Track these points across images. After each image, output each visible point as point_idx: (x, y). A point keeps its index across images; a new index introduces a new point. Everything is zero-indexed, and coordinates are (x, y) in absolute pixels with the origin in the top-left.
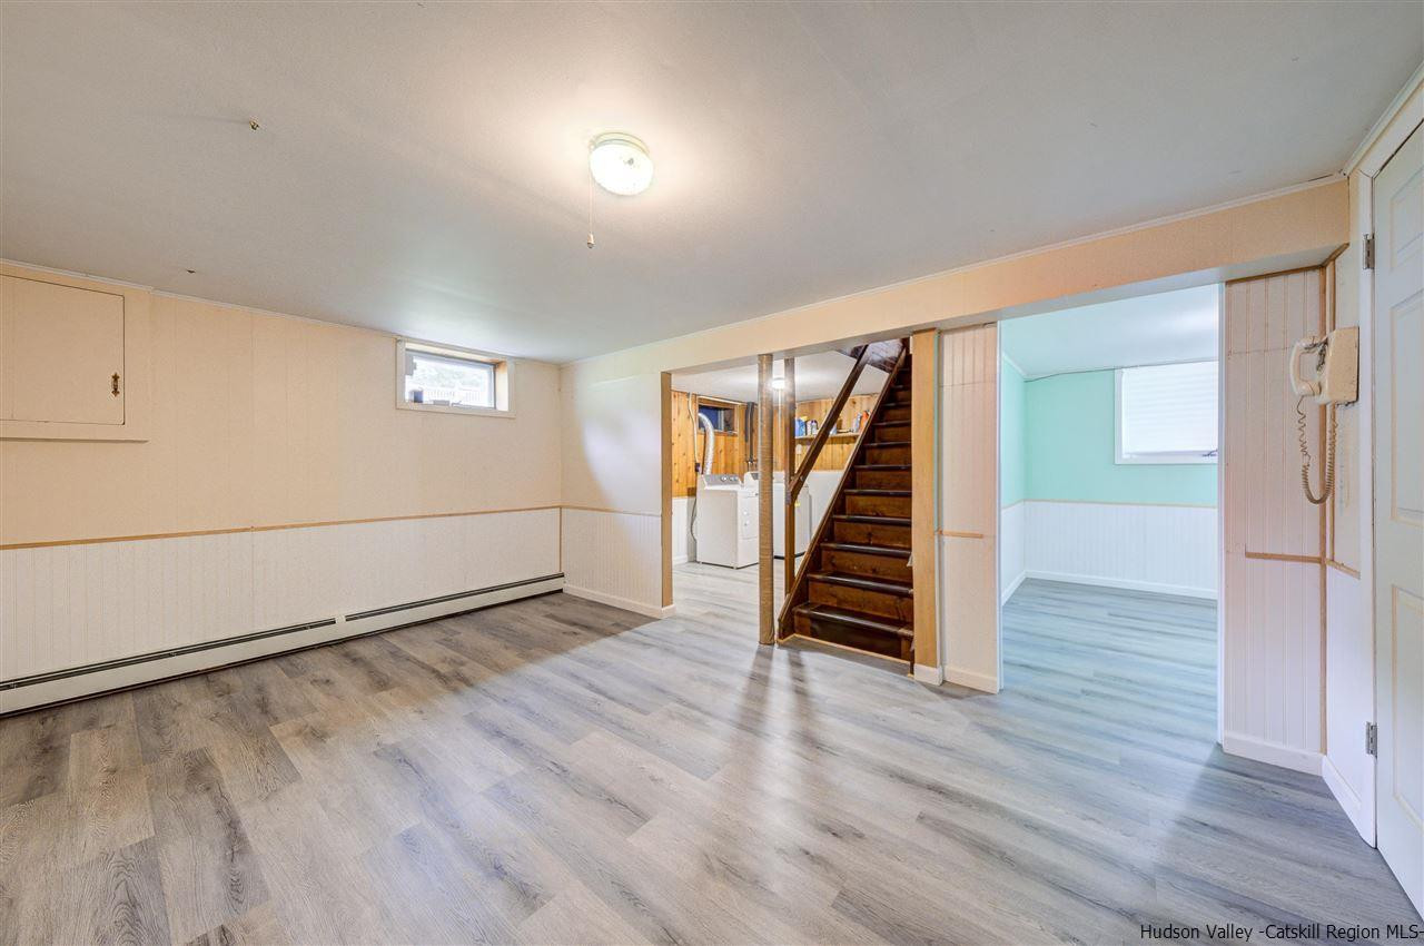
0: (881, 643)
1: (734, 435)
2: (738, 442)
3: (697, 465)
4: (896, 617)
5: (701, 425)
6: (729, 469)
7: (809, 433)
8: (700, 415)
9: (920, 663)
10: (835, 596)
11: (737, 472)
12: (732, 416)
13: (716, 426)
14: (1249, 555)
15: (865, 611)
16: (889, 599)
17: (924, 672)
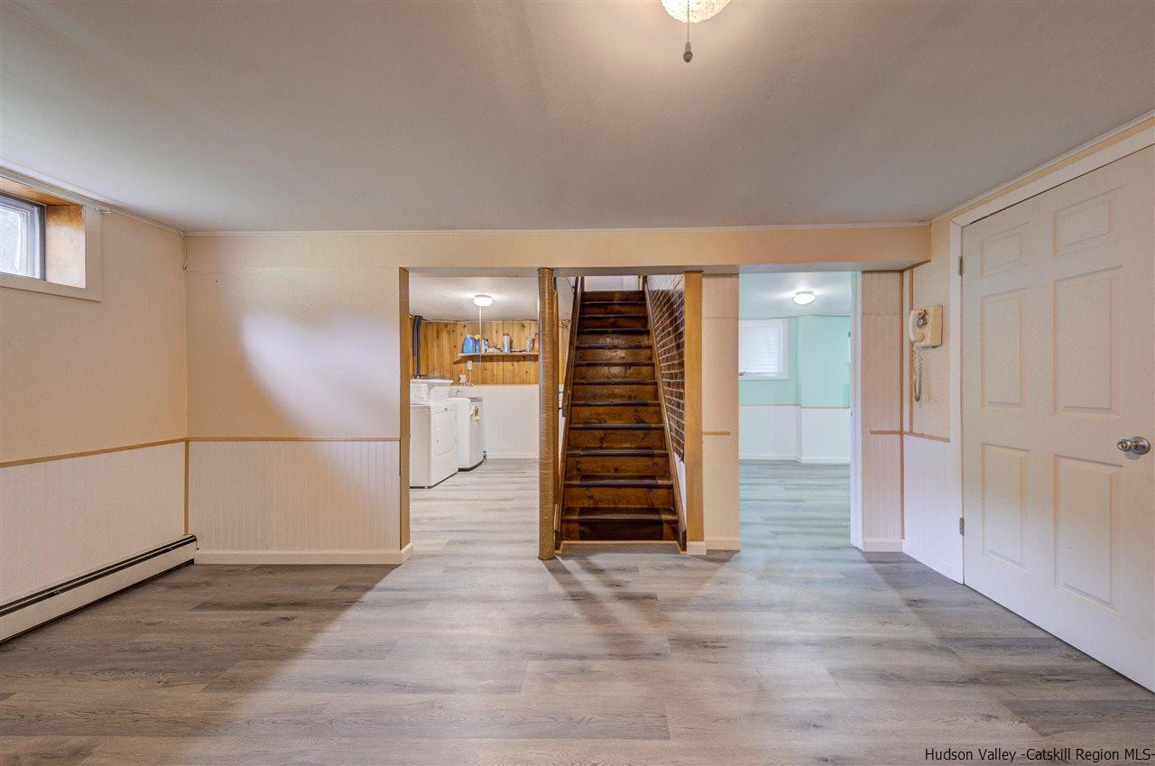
0: (648, 530)
4: (646, 506)
7: (483, 351)
9: (692, 540)
10: (591, 498)
14: (872, 433)
15: (620, 506)
16: (640, 492)
17: (694, 547)
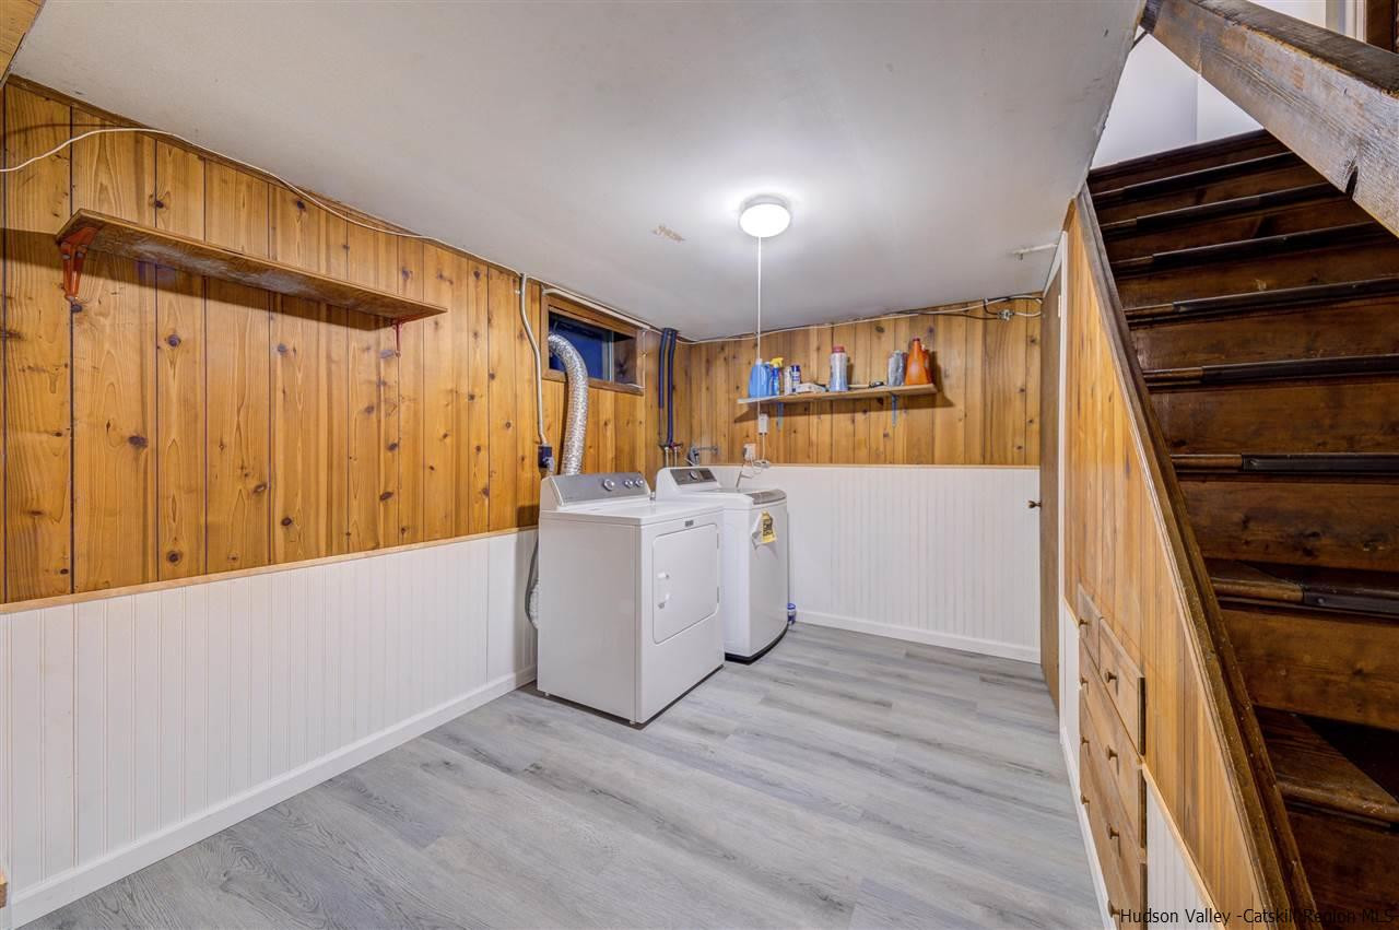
1: (636, 392)
2: (643, 407)
3: (544, 453)
5: (555, 362)
6: (625, 462)
7: (788, 391)
8: (555, 338)
11: (641, 464)
12: (630, 354)
13: (594, 370)
